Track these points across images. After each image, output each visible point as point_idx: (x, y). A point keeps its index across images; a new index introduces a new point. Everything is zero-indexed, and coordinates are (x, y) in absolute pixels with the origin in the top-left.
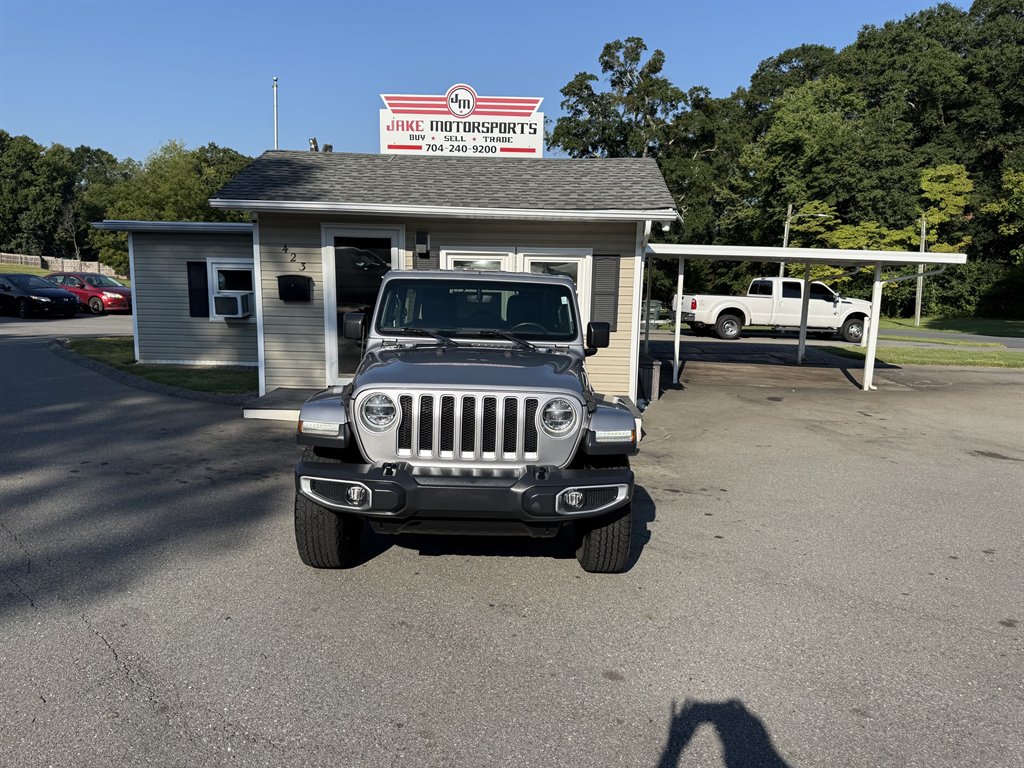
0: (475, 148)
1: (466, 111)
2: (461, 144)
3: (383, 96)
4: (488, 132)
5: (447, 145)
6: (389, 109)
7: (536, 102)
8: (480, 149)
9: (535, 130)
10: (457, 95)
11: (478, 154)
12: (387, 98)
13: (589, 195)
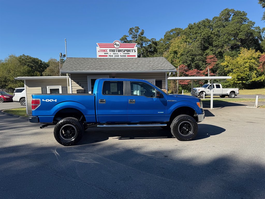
0: (121, 56)
1: (118, 47)
2: (117, 55)
3: (97, 43)
4: (124, 52)
5: (114, 55)
6: (99, 47)
7: (135, 44)
8: (122, 56)
9: (135, 51)
10: (116, 43)
11: (122, 57)
12: (98, 44)
13: (154, 66)
